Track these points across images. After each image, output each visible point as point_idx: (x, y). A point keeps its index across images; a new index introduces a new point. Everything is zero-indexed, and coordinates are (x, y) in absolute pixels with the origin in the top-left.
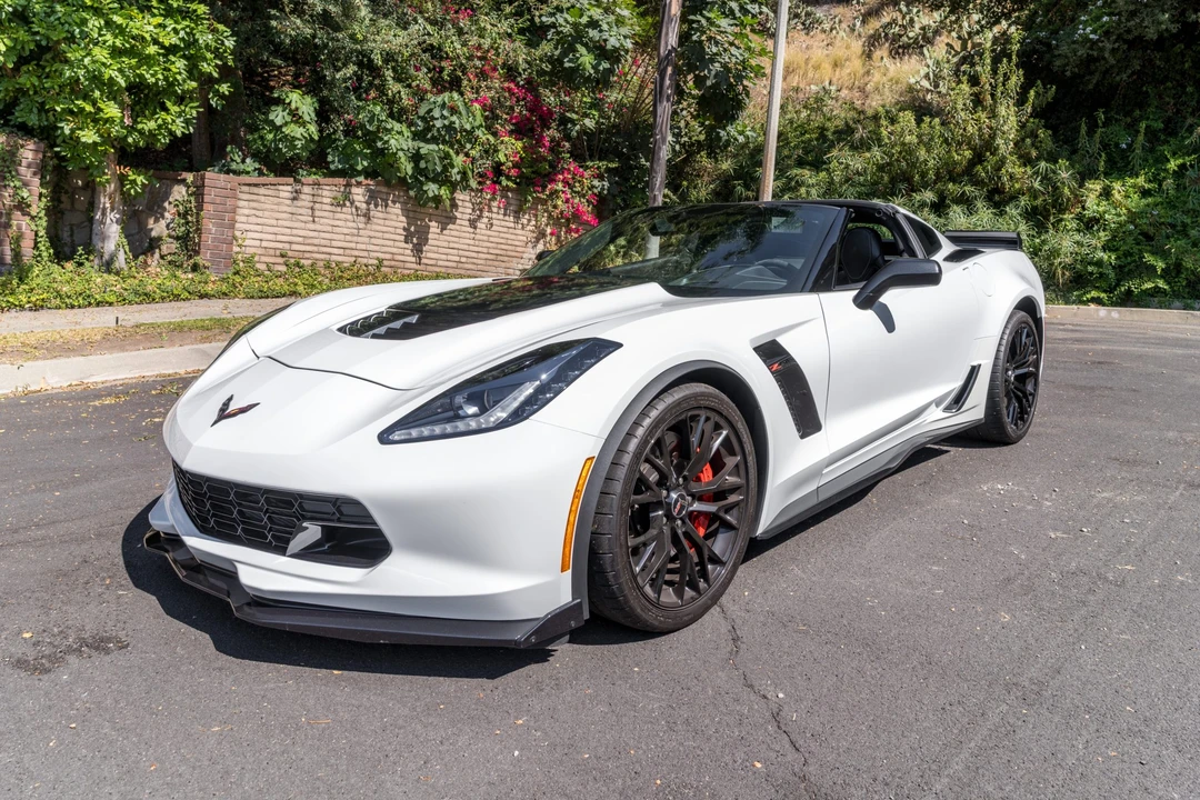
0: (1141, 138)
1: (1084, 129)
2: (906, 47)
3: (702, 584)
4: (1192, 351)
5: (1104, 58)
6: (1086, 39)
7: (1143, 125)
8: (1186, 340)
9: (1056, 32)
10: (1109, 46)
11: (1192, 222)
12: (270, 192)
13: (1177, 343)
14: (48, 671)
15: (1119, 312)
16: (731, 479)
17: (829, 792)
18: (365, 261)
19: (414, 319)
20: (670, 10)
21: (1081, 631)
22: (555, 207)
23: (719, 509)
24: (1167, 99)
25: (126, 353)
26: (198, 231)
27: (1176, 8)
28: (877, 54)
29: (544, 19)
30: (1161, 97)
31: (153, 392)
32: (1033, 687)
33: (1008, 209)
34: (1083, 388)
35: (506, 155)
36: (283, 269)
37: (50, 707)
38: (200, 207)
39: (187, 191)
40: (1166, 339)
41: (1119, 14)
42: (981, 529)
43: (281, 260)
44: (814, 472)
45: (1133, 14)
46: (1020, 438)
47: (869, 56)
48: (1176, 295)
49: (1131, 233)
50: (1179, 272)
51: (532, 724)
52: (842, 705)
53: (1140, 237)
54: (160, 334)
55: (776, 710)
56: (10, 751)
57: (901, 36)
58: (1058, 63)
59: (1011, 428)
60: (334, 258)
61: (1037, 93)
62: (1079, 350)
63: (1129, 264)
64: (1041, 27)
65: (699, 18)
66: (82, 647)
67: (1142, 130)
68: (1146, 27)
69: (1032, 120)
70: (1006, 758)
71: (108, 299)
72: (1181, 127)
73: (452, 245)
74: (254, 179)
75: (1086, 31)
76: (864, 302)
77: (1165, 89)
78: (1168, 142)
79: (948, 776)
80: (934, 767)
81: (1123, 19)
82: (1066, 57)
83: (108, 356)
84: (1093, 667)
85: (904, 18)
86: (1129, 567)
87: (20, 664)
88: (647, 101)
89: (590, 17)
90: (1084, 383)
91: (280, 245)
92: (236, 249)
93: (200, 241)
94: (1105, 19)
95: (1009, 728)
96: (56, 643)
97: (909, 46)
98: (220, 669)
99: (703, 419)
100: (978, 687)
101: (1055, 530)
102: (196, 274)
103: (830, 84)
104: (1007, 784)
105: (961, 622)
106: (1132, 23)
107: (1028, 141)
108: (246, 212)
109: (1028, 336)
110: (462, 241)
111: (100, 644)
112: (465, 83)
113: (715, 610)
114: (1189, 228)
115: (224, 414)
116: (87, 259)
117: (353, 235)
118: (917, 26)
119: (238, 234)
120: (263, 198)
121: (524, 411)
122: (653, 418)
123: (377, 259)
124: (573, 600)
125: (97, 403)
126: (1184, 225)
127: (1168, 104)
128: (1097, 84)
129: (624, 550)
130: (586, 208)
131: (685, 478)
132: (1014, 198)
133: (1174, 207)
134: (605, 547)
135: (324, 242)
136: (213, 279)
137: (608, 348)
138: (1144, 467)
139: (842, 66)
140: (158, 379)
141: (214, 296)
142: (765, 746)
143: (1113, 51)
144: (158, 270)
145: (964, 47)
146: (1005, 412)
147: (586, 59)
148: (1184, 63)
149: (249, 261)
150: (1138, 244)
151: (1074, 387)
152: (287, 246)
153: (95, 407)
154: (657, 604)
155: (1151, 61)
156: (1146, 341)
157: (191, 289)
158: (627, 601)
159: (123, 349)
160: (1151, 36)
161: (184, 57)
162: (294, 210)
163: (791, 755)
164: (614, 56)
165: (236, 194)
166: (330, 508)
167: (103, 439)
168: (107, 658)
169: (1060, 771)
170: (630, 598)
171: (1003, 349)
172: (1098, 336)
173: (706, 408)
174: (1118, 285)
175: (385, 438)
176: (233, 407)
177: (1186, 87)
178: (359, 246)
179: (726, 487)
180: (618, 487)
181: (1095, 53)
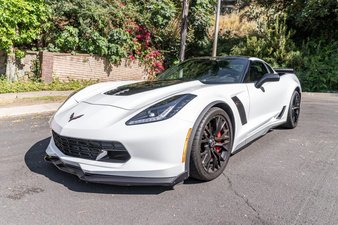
0: (319, 45)
1: (304, 42)
2: (252, 19)
3: (219, 167)
4: (335, 104)
5: (309, 22)
6: (304, 16)
7: (320, 42)
8: (333, 101)
9: (295, 14)
10: (311, 18)
11: (333, 69)
12: (64, 58)
13: (331, 102)
14: (20, 198)
15: (314, 94)
16: (226, 136)
17: (267, 221)
18: (93, 79)
19: (128, 90)
20: (185, 5)
21: (325, 177)
22: (151, 64)
23: (223, 145)
24: (326, 34)
25: (21, 107)
26: (41, 69)
27: (329, 8)
28: (243, 20)
29: (147, 6)
30: (324, 34)
31: (32, 118)
32: (316, 191)
33: (283, 65)
34: (308, 114)
35: (136, 48)
36: (68, 82)
37: (23, 209)
38: (41, 62)
39: (37, 57)
40: (328, 101)
41: (314, 9)
42: (290, 151)
43: (68, 79)
44: (245, 135)
45: (317, 10)
46: (295, 127)
47: (241, 21)
48: (329, 89)
49: (316, 72)
50: (329, 83)
51: (176, 207)
52: (264, 198)
53: (319, 73)
54: (32, 101)
55: (246, 201)
56: (13, 222)
57: (250, 15)
58: (297, 23)
59: (293, 124)
60: (84, 78)
61: (291, 32)
62: (305, 104)
63: (316, 80)
64: (291, 13)
65: (194, 8)
66: (29, 191)
67: (320, 43)
68: (321, 13)
69: (289, 40)
70: (313, 210)
71: (12, 91)
72: (330, 42)
73: (120, 75)
74: (59, 54)
75: (304, 14)
76: (258, 86)
77: (325, 31)
78: (326, 46)
79: (299, 216)
80: (294, 214)
81: (315, 11)
82: (299, 22)
83: (15, 108)
84: (330, 186)
85: (251, 10)
86: (333, 160)
87: (10, 197)
88: (178, 33)
89: (162, 6)
90: (308, 112)
91: (67, 74)
92: (53, 75)
93: (41, 73)
94: (310, 11)
95: (312, 202)
96: (20, 191)
97: (253, 18)
98: (76, 196)
99: (219, 118)
100: (301, 192)
101: (311, 151)
102: (40, 83)
103: (230, 29)
104: (315, 217)
105: (292, 175)
106: (317, 12)
107: (288, 45)
108: (56, 64)
109: (297, 98)
110: (123, 74)
111: (35, 190)
112: (124, 25)
113: (222, 174)
114: (332, 70)
115: (72, 118)
116: (5, 78)
117: (90, 72)
118: (255, 12)
119: (54, 71)
120: (61, 60)
121: (170, 115)
122: (207, 117)
123: (97, 79)
124: (185, 171)
125: (14, 121)
126: (331, 70)
127: (326, 35)
128: (307, 30)
129: (200, 156)
130: (161, 64)
131: (214, 136)
132: (284, 62)
133: (328, 64)
134: (195, 155)
135: (81, 74)
136: (46, 85)
137: (193, 96)
138: (330, 134)
139: (233, 24)
140: (32, 114)
141: (46, 90)
142: (246, 210)
143: (312, 20)
144: (28, 82)
145: (268, 19)
146: (292, 119)
147: (160, 19)
148: (330, 24)
149: (57, 79)
150: (318, 75)
151: (306, 114)
152: (69, 75)
153: (13, 122)
154: (207, 172)
155: (322, 23)
156: (323, 101)
157: (39, 88)
158: (200, 171)
159: (20, 105)
160: (322, 16)
161: (36, 14)
162: (71, 64)
163: (254, 212)
164: (169, 18)
165: (53, 58)
166: (110, 145)
167: (19, 132)
168: (38, 194)
169: (329, 213)
170: (201, 170)
171: (292, 101)
172: (310, 100)
173: (220, 115)
174: (313, 86)
175: (127, 123)
176: (74, 116)
177: (331, 31)
178: (92, 75)
179: (225, 138)
180: (198, 137)
181: (307, 21)
